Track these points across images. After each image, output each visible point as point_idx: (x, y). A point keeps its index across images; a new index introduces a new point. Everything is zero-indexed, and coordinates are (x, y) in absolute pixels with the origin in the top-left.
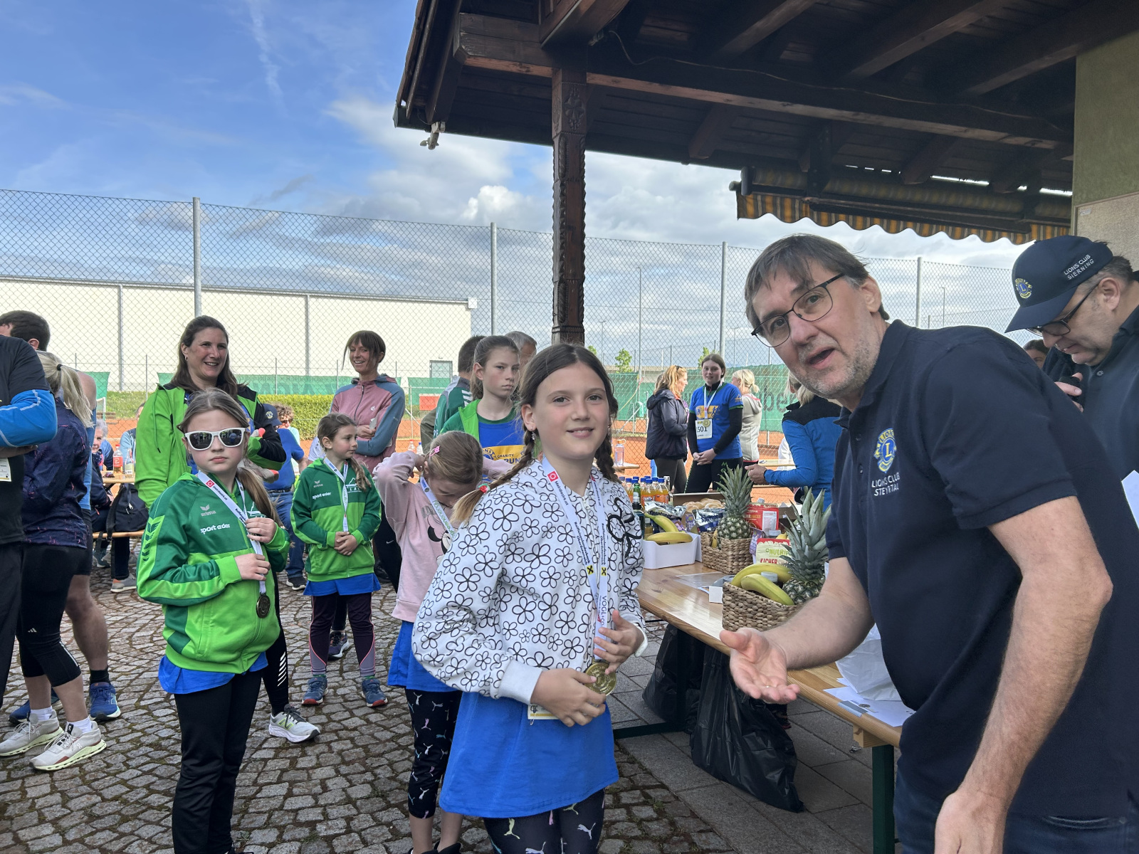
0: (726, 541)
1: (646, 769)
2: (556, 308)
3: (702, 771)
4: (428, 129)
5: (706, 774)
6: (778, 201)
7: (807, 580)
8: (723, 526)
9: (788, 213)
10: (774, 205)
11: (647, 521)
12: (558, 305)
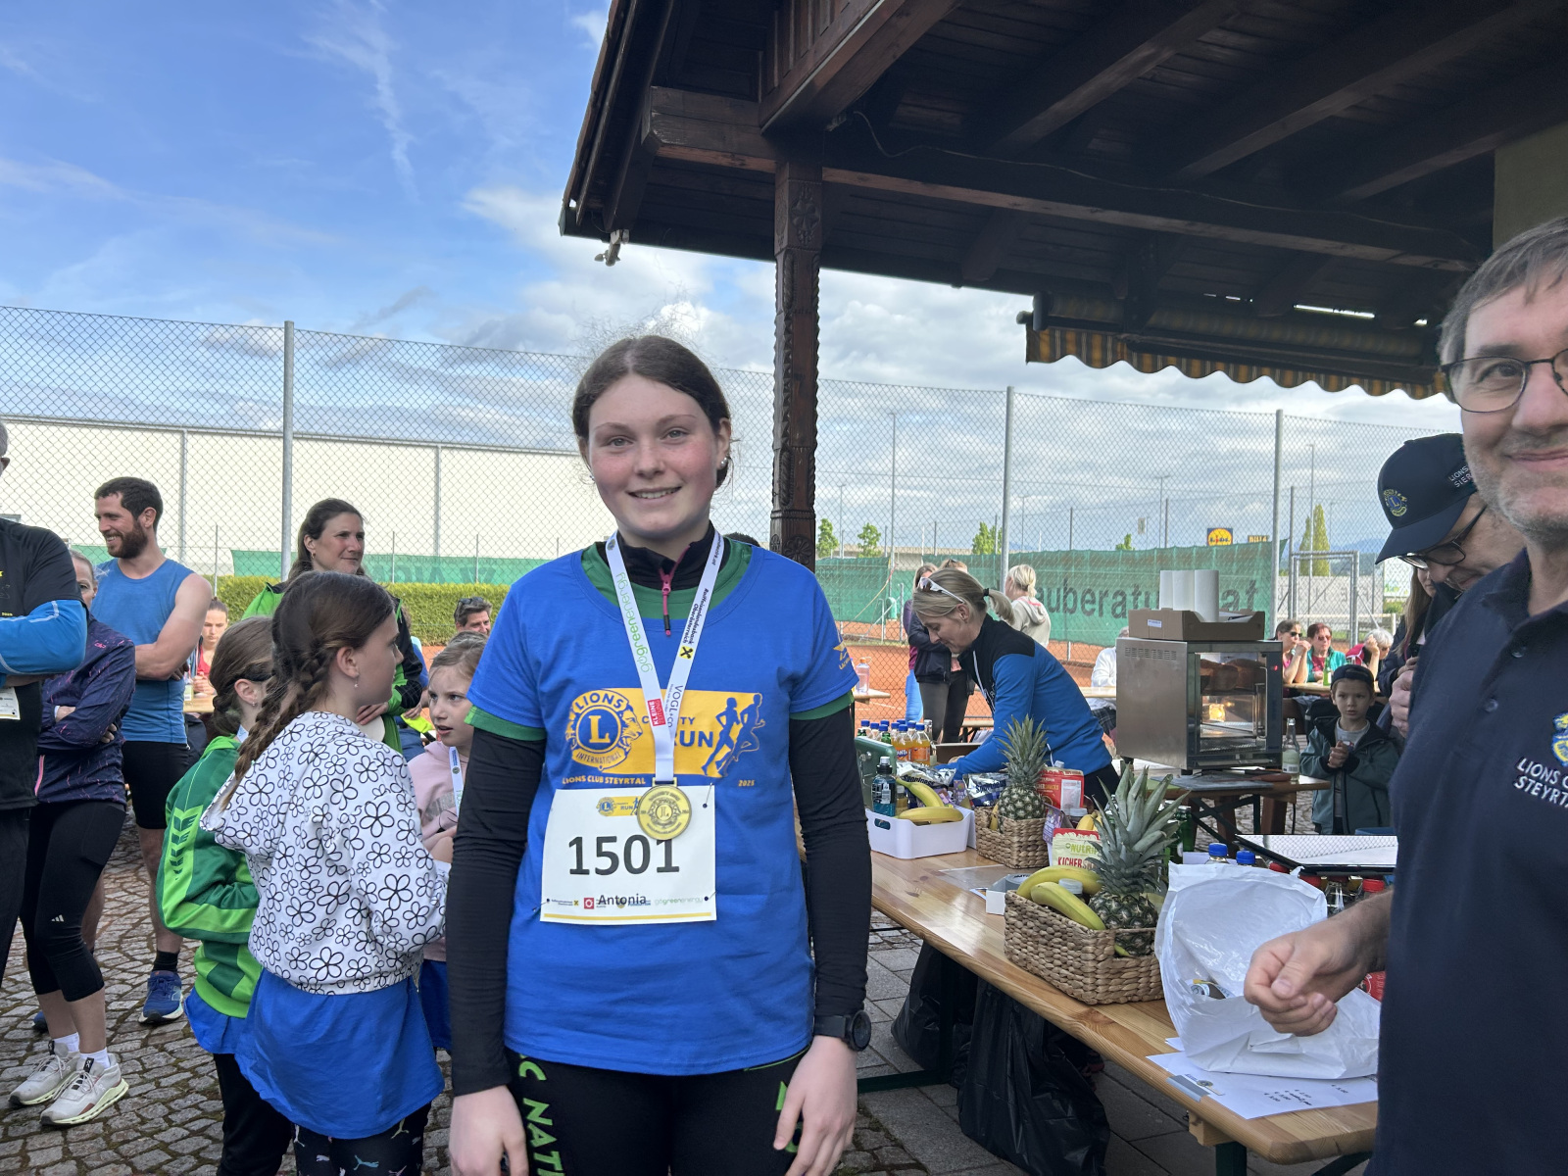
0: (1010, 822)
1: (895, 1140)
2: (777, 484)
3: (975, 1144)
4: (606, 238)
5: (980, 1149)
6: (1084, 339)
7: (1123, 892)
8: (1006, 801)
9: (1097, 355)
10: (1078, 344)
11: (900, 790)
12: (779, 482)
